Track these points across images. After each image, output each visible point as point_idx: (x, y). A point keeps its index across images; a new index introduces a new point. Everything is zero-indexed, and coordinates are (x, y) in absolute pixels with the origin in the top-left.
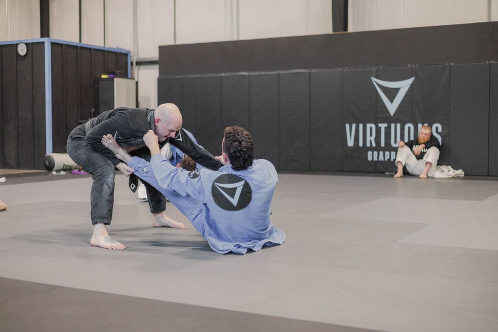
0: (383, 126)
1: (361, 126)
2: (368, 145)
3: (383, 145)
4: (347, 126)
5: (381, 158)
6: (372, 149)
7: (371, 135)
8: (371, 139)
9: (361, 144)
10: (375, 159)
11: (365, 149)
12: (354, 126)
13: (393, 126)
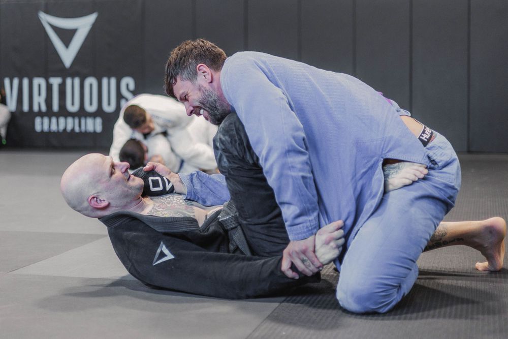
0: (56, 82)
1: (26, 82)
2: (36, 108)
3: (56, 107)
4: (7, 82)
5: (54, 128)
6: (41, 114)
7: (40, 94)
8: (39, 101)
9: (26, 108)
10: (46, 128)
11: (32, 115)
12: (16, 82)
13: (69, 81)
